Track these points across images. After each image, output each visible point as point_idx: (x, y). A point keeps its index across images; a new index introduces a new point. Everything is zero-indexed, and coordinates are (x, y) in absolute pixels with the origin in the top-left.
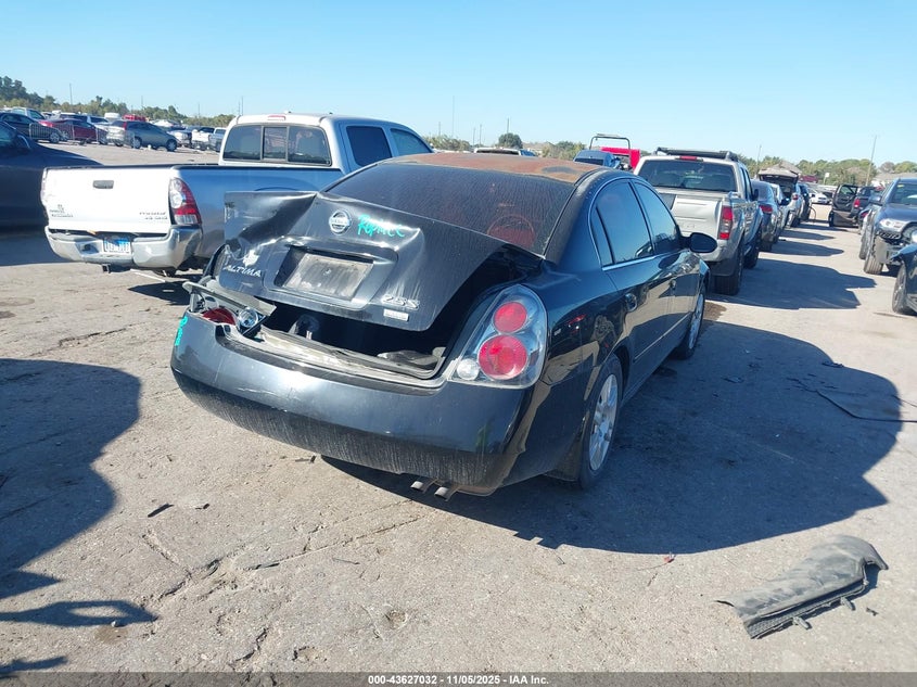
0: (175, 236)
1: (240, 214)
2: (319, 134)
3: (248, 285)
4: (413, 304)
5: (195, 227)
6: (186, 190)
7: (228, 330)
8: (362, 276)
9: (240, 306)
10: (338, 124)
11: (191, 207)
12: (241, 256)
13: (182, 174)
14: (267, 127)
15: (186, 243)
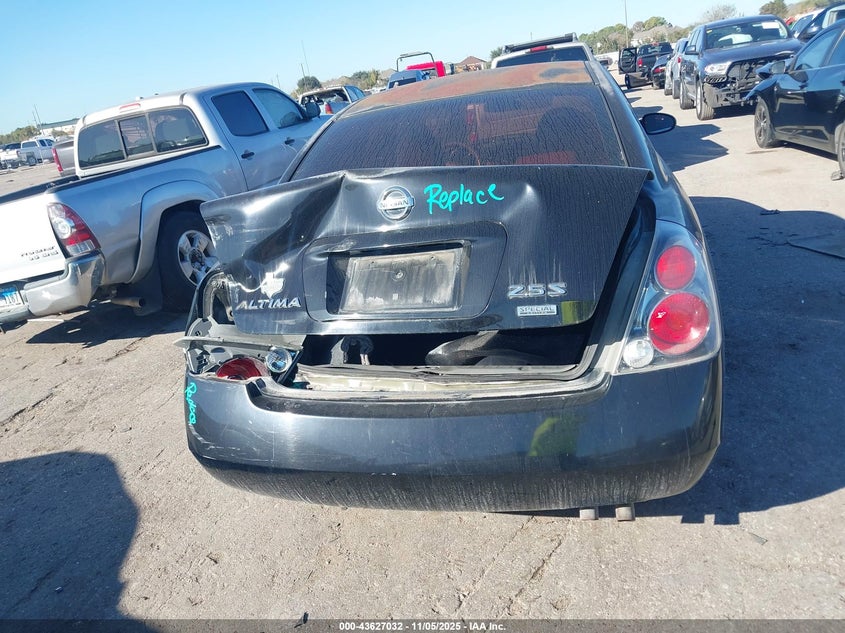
0: (75, 269)
1: (235, 228)
2: (184, 113)
3: (287, 322)
4: (558, 289)
5: (94, 253)
6: (70, 214)
7: (262, 384)
8: (452, 270)
9: (259, 347)
10: (202, 97)
11: (83, 232)
12: (255, 283)
13: (60, 197)
14: (121, 121)
15: (89, 274)
